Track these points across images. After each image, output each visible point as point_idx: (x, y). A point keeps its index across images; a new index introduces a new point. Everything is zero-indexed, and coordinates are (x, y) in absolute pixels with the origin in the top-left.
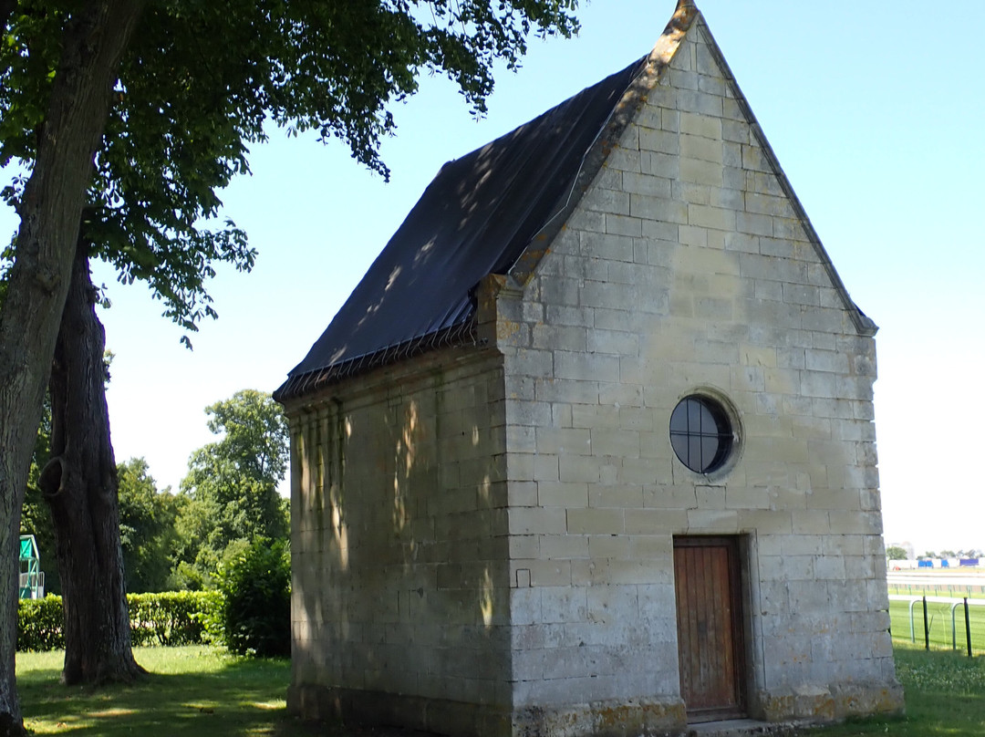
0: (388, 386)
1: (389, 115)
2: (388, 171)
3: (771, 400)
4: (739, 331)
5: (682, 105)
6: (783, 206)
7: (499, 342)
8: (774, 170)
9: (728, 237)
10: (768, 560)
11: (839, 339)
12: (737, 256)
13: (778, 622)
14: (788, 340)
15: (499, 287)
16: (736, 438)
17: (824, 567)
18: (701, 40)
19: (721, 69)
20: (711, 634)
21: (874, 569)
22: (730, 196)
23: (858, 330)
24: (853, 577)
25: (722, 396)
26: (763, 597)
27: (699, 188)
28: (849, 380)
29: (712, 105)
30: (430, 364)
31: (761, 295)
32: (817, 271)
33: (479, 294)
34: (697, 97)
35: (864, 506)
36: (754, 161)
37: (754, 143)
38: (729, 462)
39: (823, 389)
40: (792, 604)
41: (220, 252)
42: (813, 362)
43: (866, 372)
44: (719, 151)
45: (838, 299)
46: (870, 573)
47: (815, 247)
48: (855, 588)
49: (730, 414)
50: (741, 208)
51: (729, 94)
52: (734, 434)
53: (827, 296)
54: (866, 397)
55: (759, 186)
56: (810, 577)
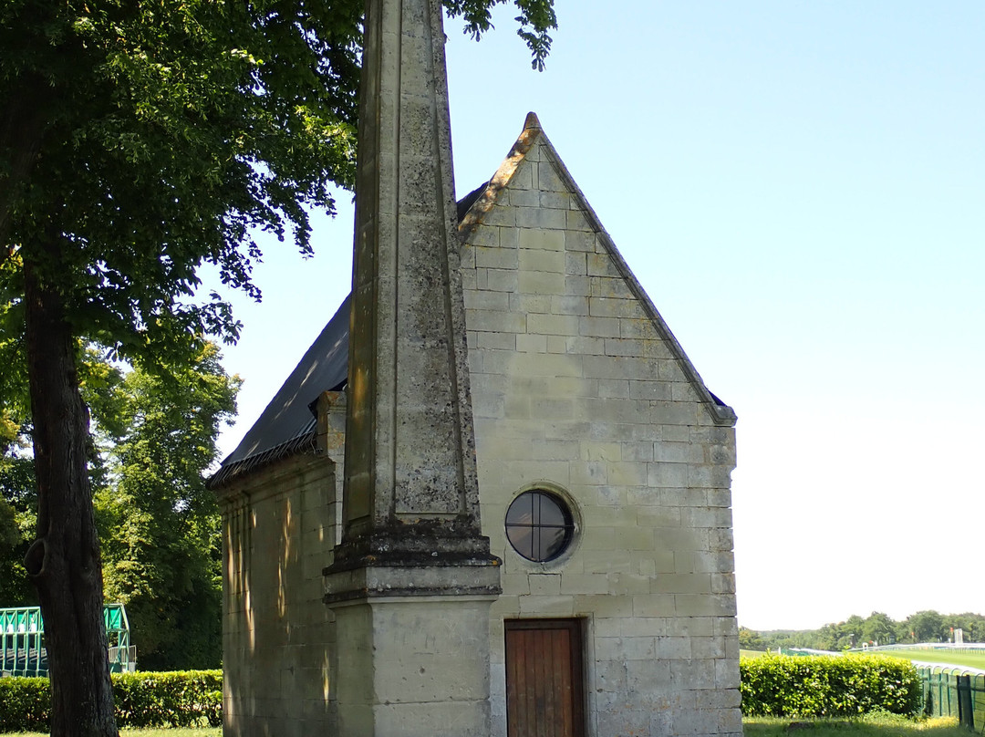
0: (274, 483)
1: (253, 245)
2: (259, 292)
3: (614, 492)
4: (581, 429)
5: (522, 222)
6: (632, 307)
7: (330, 452)
8: (621, 274)
9: (570, 341)
10: (603, 642)
11: (693, 430)
12: (580, 358)
13: (614, 698)
14: (634, 434)
15: (329, 403)
16: (576, 527)
17: (666, 647)
18: (544, 159)
19: (565, 184)
20: (549, 709)
21: (724, 649)
22: (572, 302)
23: (715, 420)
24: (699, 655)
25: (562, 491)
26: (599, 675)
27: (539, 298)
28: (704, 469)
29: (555, 218)
30: (294, 466)
31: (605, 394)
32: (669, 368)
33: (318, 408)
34: (539, 213)
35: (716, 589)
36: (600, 267)
37: (601, 249)
38: (568, 551)
39: (673, 479)
40: (631, 683)
41: (207, 326)
42: (662, 454)
43: (723, 460)
44: (561, 260)
45: (693, 392)
46: (719, 653)
47: (667, 344)
48: (701, 667)
49: (571, 507)
50: (585, 313)
51: (574, 206)
52: (575, 524)
53: (680, 390)
54: (722, 486)
55: (605, 290)
56: (651, 657)
